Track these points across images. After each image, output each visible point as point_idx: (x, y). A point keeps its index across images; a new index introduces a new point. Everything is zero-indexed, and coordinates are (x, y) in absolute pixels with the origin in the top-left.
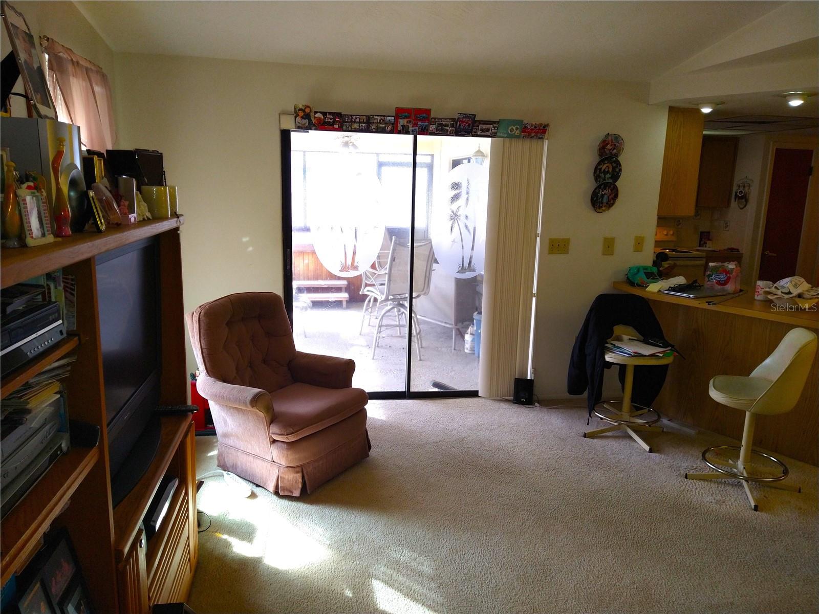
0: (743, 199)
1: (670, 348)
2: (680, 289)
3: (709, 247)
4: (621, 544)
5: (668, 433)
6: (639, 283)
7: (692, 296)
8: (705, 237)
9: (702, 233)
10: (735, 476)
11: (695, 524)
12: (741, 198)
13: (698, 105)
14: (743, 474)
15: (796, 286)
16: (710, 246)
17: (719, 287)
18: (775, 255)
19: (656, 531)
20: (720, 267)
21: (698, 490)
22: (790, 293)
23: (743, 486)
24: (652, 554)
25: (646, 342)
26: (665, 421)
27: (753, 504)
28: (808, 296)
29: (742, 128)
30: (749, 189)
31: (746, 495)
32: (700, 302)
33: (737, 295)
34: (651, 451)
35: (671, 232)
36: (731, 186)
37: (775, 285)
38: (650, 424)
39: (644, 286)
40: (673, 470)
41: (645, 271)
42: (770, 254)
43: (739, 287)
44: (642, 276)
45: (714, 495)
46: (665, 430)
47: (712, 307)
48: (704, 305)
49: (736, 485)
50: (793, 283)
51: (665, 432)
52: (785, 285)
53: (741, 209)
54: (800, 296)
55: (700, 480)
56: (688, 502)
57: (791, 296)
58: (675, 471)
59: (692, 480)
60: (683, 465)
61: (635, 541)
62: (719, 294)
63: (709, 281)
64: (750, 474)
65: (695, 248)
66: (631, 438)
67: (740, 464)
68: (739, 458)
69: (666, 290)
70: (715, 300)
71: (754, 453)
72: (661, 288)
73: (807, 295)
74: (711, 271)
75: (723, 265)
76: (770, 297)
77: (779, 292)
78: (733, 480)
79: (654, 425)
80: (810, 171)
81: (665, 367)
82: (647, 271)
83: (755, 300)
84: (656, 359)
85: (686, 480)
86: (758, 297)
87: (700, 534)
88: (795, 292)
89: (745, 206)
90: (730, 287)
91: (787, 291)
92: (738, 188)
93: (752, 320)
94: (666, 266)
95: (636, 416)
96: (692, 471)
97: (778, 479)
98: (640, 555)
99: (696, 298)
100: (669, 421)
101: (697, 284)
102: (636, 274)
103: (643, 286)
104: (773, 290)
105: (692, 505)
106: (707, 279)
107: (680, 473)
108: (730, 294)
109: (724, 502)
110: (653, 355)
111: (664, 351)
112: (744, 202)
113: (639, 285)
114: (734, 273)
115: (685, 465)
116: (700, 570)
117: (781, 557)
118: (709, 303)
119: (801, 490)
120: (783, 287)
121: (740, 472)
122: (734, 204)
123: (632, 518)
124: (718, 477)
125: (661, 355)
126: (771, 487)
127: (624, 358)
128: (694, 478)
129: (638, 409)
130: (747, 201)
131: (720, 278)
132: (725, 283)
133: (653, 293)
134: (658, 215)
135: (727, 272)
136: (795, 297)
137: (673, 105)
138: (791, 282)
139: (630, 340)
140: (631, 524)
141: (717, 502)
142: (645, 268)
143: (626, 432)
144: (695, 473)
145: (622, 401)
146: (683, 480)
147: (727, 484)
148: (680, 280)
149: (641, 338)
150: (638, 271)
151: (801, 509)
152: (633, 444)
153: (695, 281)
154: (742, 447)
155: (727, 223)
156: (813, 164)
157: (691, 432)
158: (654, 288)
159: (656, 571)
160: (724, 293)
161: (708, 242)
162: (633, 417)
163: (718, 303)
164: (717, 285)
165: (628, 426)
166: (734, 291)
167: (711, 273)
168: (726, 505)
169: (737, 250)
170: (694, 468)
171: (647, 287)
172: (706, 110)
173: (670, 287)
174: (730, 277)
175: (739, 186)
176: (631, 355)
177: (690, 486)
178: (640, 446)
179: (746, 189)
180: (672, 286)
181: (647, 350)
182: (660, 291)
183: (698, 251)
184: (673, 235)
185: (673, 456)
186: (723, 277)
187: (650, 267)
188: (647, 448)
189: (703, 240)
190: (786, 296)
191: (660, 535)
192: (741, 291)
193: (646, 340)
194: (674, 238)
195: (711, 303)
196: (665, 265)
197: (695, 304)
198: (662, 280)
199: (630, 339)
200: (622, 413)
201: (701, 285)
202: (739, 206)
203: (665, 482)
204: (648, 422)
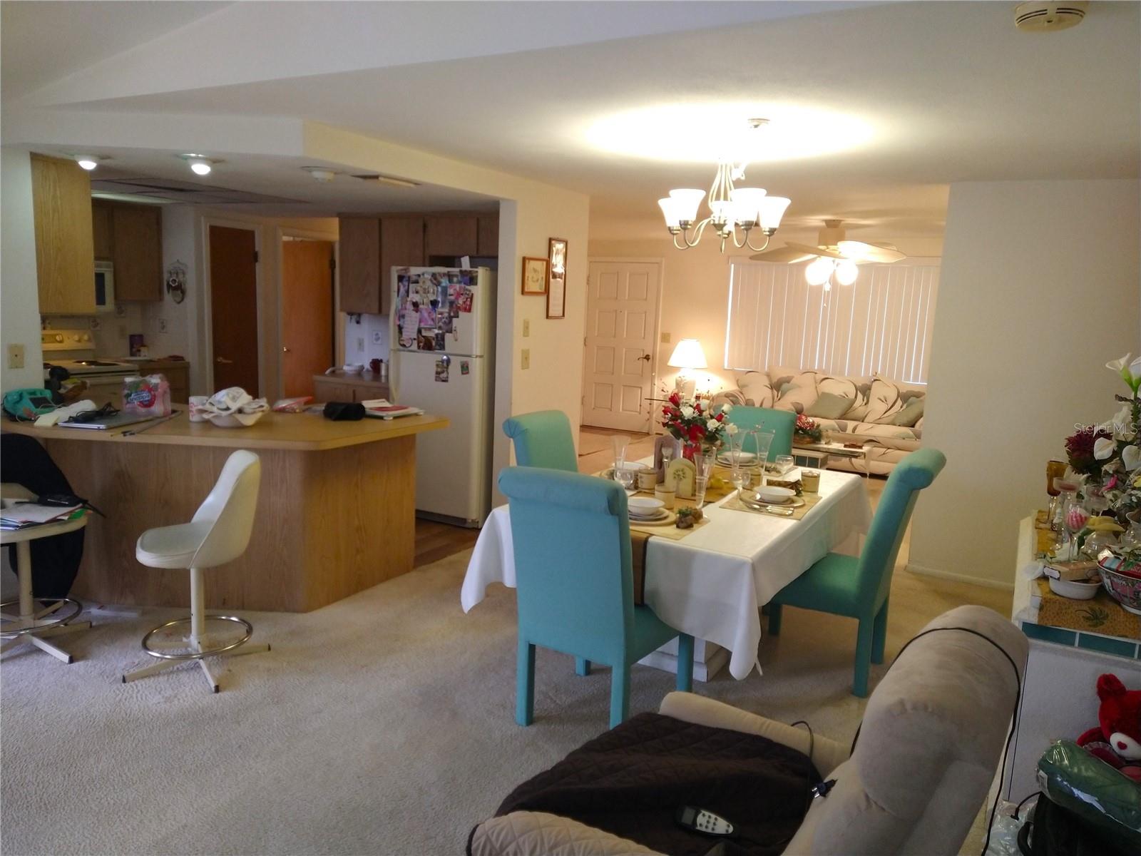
0: (179, 289)
1: (80, 505)
2: (86, 418)
3: (145, 356)
4: (18, 817)
5: (98, 627)
6: (25, 416)
7: (102, 426)
8: (136, 342)
9: (132, 337)
10: (187, 657)
11: (136, 741)
12: (176, 289)
13: (73, 155)
14: (198, 651)
15: (234, 399)
16: (145, 354)
17: (143, 410)
18: (230, 362)
19: (77, 775)
20: (141, 382)
21: (141, 692)
22: (228, 409)
23: (201, 668)
24: (71, 810)
25: (43, 502)
26: (95, 611)
27: (213, 685)
28: (251, 411)
29: (157, 195)
30: (184, 277)
31: (205, 676)
32: (112, 434)
33: (167, 418)
34: (72, 660)
35: (86, 337)
36: (161, 272)
37: (210, 401)
38: (66, 621)
39: (33, 419)
40: (105, 677)
41: (33, 396)
42: (224, 361)
43: (170, 408)
44: (27, 405)
45: (162, 692)
46: (94, 624)
47: (129, 439)
48: (118, 437)
49: (192, 669)
50: (231, 396)
51: (94, 627)
52: (223, 400)
53: (179, 303)
54: (240, 411)
55: (143, 677)
56: (126, 714)
57: (229, 412)
58: (107, 677)
59: (133, 681)
60: (119, 665)
61: (42, 804)
62: (142, 419)
63: (128, 403)
64: (208, 647)
65: (122, 358)
66: (40, 651)
67: (193, 640)
68: (191, 632)
69: (66, 422)
70: (134, 428)
71: (210, 619)
72: (58, 419)
73: (247, 410)
74: (129, 390)
75: (144, 380)
76: (206, 416)
77: (215, 409)
78: (189, 662)
79: (71, 622)
80: (255, 257)
81: (80, 534)
82: (35, 397)
83: (191, 422)
84: (60, 525)
85: (123, 684)
86: (195, 418)
87: (143, 752)
88: (234, 407)
89: (182, 300)
90: (158, 408)
91: (225, 407)
92: (169, 275)
93: (189, 448)
94: (70, 386)
95: (44, 617)
96: (132, 670)
97: (241, 642)
98: (51, 820)
99: (109, 429)
100: (100, 608)
101: (112, 409)
102: (18, 402)
103: (29, 419)
104: (208, 407)
105: (132, 716)
106: (125, 401)
107: (116, 678)
108: (158, 418)
109: (175, 697)
110: (54, 521)
111: (71, 512)
112: (181, 295)
113: (23, 419)
114: (159, 390)
115: (122, 664)
116: (143, 801)
117: (245, 739)
118: (124, 433)
119: (272, 648)
120: (220, 402)
121: (195, 650)
122: (168, 297)
123: (38, 771)
124: (166, 666)
125: (66, 518)
126: (235, 656)
127: (12, 533)
128: (135, 678)
129: (47, 604)
130: (183, 292)
131: (143, 397)
132: (149, 404)
133: (46, 428)
134: (41, 313)
135: (151, 389)
136: (235, 413)
137: (34, 150)
138: (228, 394)
139: (18, 505)
140: (36, 780)
141: (168, 700)
142: (33, 393)
143: (32, 645)
144: (136, 670)
145: (18, 600)
146: (120, 687)
147: (180, 671)
148: (87, 405)
149: (35, 497)
150: (21, 396)
151: (270, 670)
152: (42, 659)
153: (109, 405)
154: (192, 617)
155: (163, 323)
156: (257, 249)
157: (132, 615)
158: (46, 420)
159: (76, 832)
160: (150, 417)
161: (143, 349)
162: (39, 619)
163: (138, 433)
164: (140, 408)
165: (34, 635)
166: (164, 413)
167: (129, 392)
168: (179, 699)
169: (181, 358)
170: (136, 663)
171: (35, 420)
172: (88, 165)
173: (70, 417)
174: (155, 396)
175: (171, 273)
176: (18, 526)
177: (130, 691)
178: (55, 658)
179: (181, 276)
180: (74, 415)
181: (42, 514)
182: (56, 424)
183: (128, 361)
184: (89, 340)
185: (105, 657)
186: (146, 396)
187: (39, 390)
188: (65, 658)
189: (135, 346)
190: (224, 413)
191: (82, 777)
192: (174, 412)
193: (43, 500)
194: (91, 346)
195: (127, 434)
196: (68, 385)
197: (106, 436)
198: (60, 407)
199: (17, 503)
200: (22, 618)
201: (117, 409)
202: (175, 300)
203: (93, 698)
204: (62, 621)
